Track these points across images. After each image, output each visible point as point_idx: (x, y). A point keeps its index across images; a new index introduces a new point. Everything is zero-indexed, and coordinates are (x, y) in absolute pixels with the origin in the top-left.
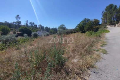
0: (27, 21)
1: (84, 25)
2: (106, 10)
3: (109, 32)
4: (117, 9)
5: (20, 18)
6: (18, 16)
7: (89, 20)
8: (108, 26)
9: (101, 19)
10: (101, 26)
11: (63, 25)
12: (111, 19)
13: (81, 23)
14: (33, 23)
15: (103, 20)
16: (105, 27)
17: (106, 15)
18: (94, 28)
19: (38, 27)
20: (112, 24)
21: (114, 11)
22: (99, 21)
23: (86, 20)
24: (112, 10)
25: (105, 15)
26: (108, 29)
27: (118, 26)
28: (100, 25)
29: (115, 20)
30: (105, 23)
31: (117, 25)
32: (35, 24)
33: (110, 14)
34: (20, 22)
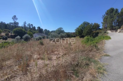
0: (25, 23)
1: (83, 28)
2: (107, 14)
3: (110, 38)
4: (118, 13)
5: (17, 19)
6: (15, 16)
7: (89, 24)
8: (109, 32)
9: (102, 23)
10: (101, 31)
11: (61, 28)
12: (112, 23)
13: (79, 26)
14: (32, 25)
15: (103, 24)
16: (105, 32)
17: (107, 18)
18: (94, 33)
19: (36, 29)
20: (113, 29)
21: (115, 15)
22: (99, 25)
23: (85, 23)
24: (113, 14)
25: (105, 20)
26: (109, 35)
27: (120, 32)
28: (100, 29)
29: (116, 25)
30: (106, 28)
31: (119, 30)
32: (34, 26)
33: (111, 18)
34: (18, 23)
